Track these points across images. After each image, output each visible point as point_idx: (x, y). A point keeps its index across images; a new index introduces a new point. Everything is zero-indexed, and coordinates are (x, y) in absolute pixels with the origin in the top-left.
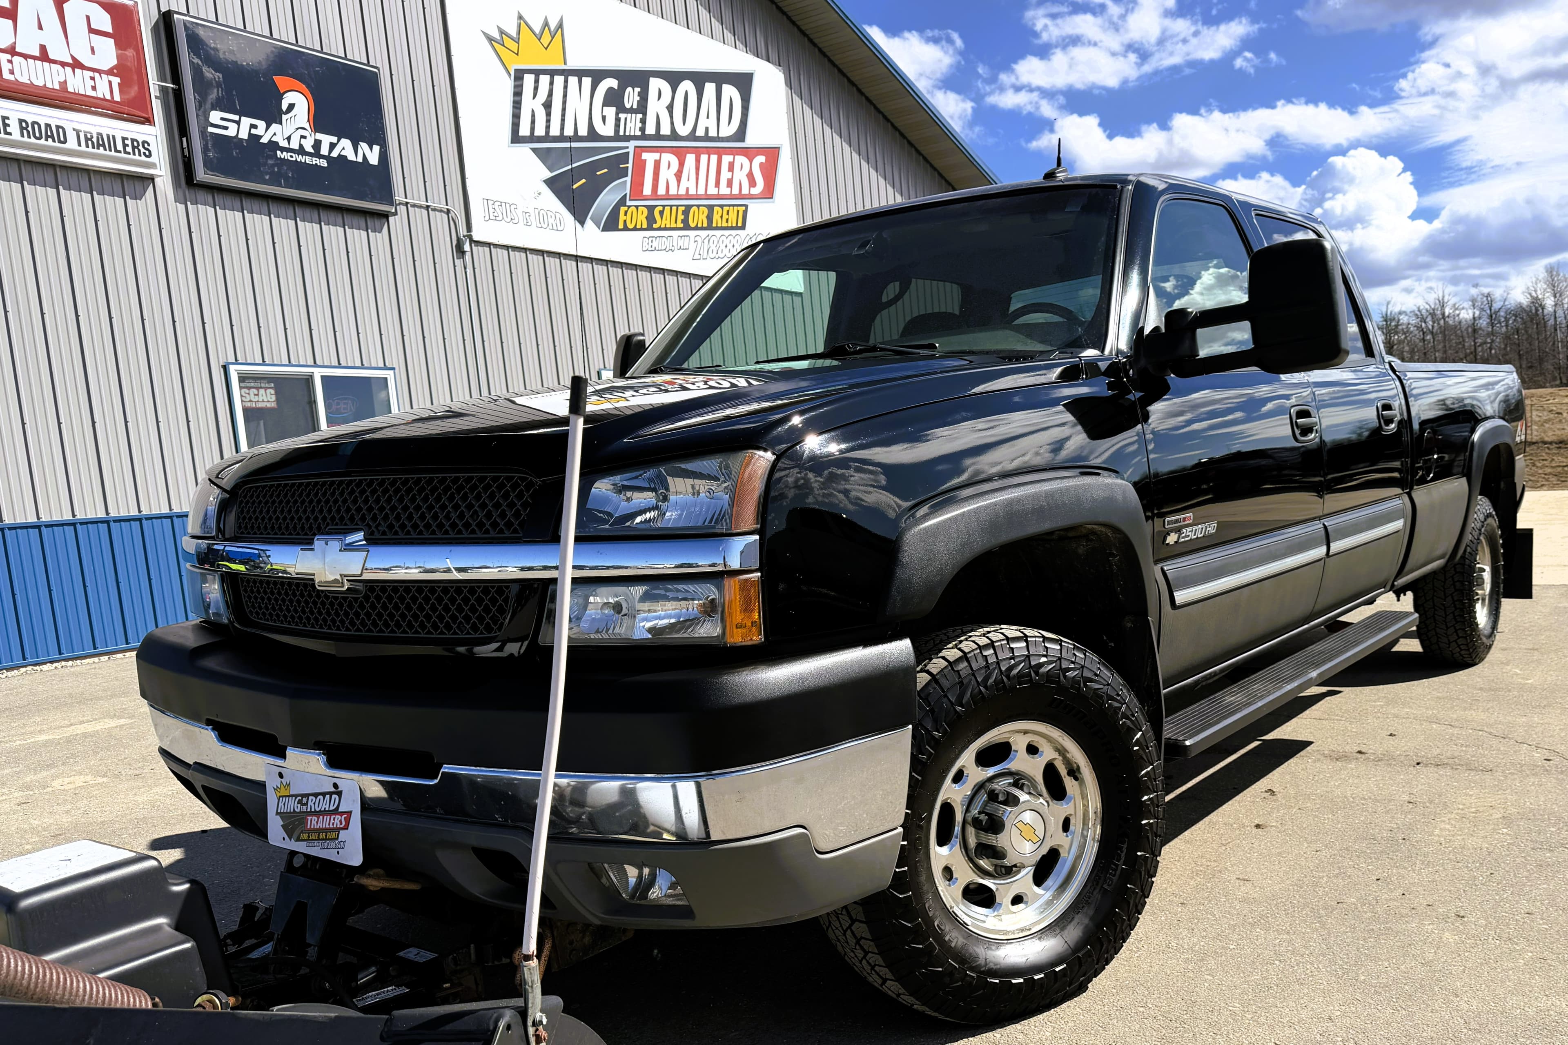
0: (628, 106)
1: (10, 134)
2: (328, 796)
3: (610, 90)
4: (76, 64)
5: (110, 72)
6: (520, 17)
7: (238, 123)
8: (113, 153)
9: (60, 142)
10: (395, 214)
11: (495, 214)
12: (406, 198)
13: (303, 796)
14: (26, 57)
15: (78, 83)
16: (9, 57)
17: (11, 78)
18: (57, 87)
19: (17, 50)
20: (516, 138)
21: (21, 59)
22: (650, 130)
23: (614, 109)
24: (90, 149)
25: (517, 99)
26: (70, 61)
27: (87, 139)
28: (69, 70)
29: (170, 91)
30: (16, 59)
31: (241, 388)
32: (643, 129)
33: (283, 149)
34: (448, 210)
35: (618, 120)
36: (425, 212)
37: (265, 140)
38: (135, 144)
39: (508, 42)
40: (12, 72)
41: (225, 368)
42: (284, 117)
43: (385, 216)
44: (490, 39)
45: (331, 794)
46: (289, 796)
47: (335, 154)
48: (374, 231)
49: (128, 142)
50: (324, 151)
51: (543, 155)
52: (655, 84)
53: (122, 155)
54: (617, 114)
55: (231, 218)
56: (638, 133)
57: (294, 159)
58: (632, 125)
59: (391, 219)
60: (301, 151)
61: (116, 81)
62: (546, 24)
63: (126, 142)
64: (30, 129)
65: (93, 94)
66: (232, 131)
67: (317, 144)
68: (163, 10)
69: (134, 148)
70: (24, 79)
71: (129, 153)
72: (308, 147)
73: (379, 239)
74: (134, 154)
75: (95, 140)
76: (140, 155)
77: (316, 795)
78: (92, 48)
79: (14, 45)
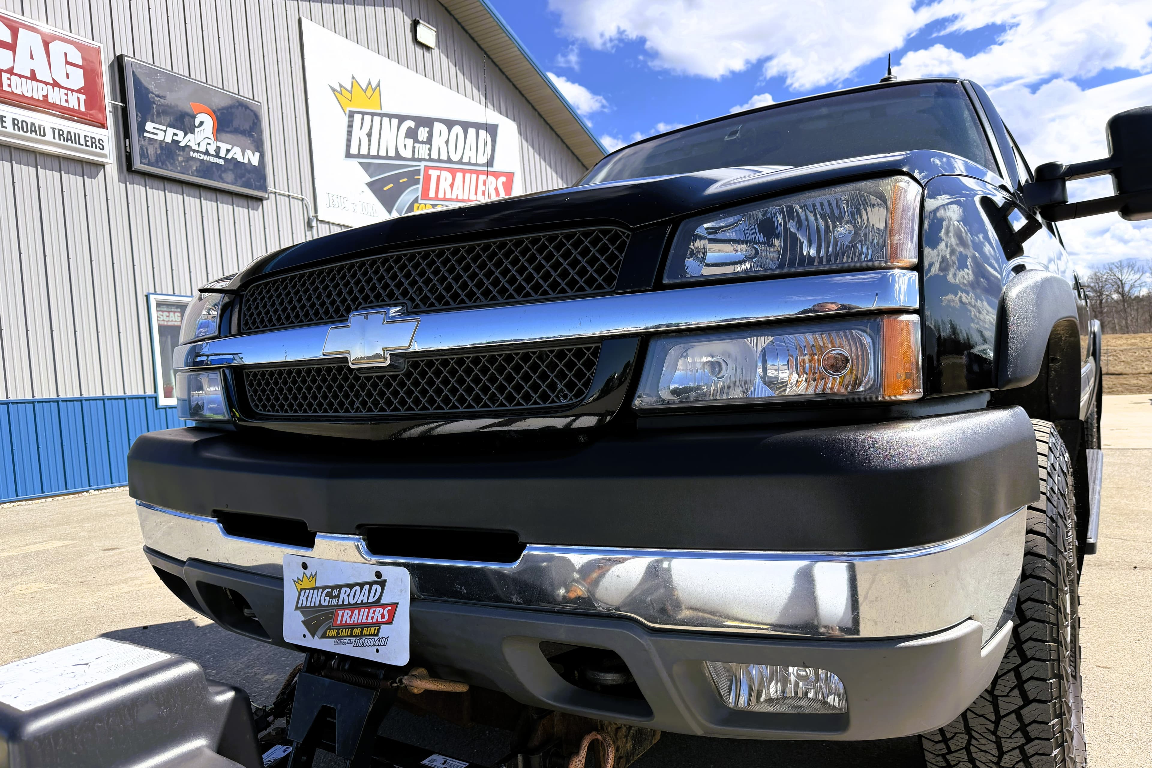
0: (420, 139)
1: (6, 128)
2: (367, 587)
3: (409, 128)
4: (55, 84)
5: (78, 91)
6: (353, 78)
7: (165, 131)
8: (77, 146)
9: (40, 135)
10: (268, 199)
11: (334, 203)
12: (275, 189)
13: (333, 588)
14: (20, 76)
15: (56, 96)
16: (8, 75)
17: (9, 90)
18: (41, 98)
19: (14, 71)
20: (348, 155)
21: (17, 78)
22: (434, 156)
23: (411, 141)
24: (62, 142)
25: (350, 129)
26: (52, 82)
27: (60, 135)
28: (50, 87)
29: (119, 108)
30: (13, 78)
31: (157, 311)
32: (429, 155)
33: (195, 151)
34: (303, 199)
35: (414, 148)
36: (287, 199)
37: (182, 144)
38: (94, 140)
39: (344, 91)
40: (10, 86)
41: (147, 297)
42: (196, 130)
43: (260, 200)
44: (334, 90)
45: (371, 584)
46: (314, 589)
47: (229, 156)
48: (253, 209)
49: (89, 139)
50: (222, 154)
51: (366, 167)
52: (438, 127)
53: (84, 147)
54: (414, 144)
55: (156, 195)
56: (427, 157)
57: (201, 158)
58: (423, 151)
59: (265, 202)
60: (207, 153)
61: (82, 97)
62: (370, 83)
63: (87, 139)
64: (20, 125)
65: (66, 105)
66: (160, 137)
67: (218, 148)
68: (118, 54)
69: (92, 143)
70: (18, 92)
71: (89, 146)
72: (211, 150)
73: (256, 215)
74: (92, 147)
75: (65, 136)
76: (96, 148)
77: (351, 586)
78: (67, 75)
79: (13, 68)
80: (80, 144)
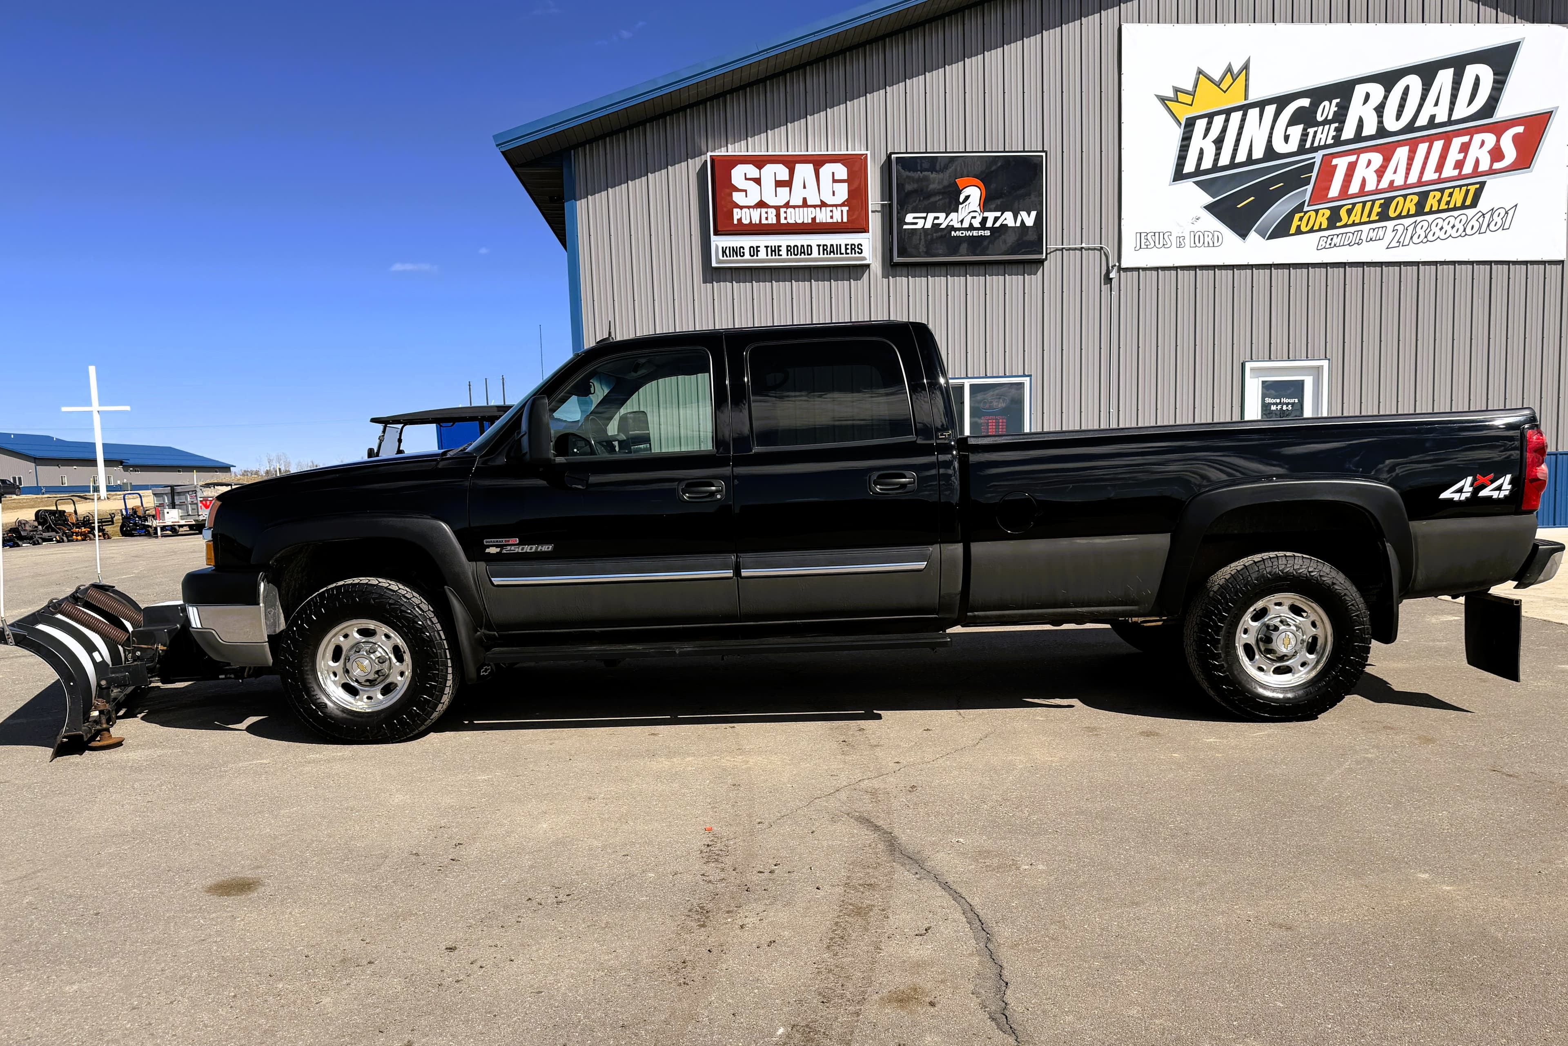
0: (1320, 119)
1: (781, 255)
3: (1298, 110)
4: (823, 204)
5: (843, 205)
6: (1197, 73)
7: (925, 218)
8: (839, 255)
9: (808, 254)
10: (1050, 259)
11: (1148, 243)
12: (1056, 245)
14: (794, 207)
15: (823, 216)
16: (785, 209)
17: (785, 222)
18: (810, 221)
19: (792, 204)
21: (792, 209)
22: (1347, 136)
23: (1301, 126)
24: (826, 256)
25: (1185, 142)
26: (820, 204)
27: (824, 250)
28: (818, 209)
29: (886, 206)
30: (790, 210)
32: (1337, 137)
33: (956, 230)
34: (1102, 248)
35: (1303, 135)
36: (1079, 252)
37: (943, 226)
38: (853, 246)
39: (1181, 96)
40: (786, 218)
42: (960, 206)
43: (1041, 262)
44: (1163, 100)
47: (997, 225)
48: (1030, 275)
49: (849, 247)
50: (989, 224)
51: (1207, 185)
52: (1363, 89)
53: (845, 255)
54: (1303, 130)
56: (1331, 142)
57: (964, 235)
58: (1322, 135)
59: (1045, 263)
60: (971, 227)
61: (845, 209)
62: (1229, 69)
63: (848, 247)
64: (792, 250)
65: (831, 221)
66: (920, 224)
67: (985, 219)
68: (889, 153)
69: (852, 249)
70: (791, 221)
71: (848, 254)
72: (976, 223)
73: (1033, 281)
74: (852, 254)
75: (828, 250)
76: (856, 253)
78: (834, 192)
79: (788, 202)
80: (841, 254)
